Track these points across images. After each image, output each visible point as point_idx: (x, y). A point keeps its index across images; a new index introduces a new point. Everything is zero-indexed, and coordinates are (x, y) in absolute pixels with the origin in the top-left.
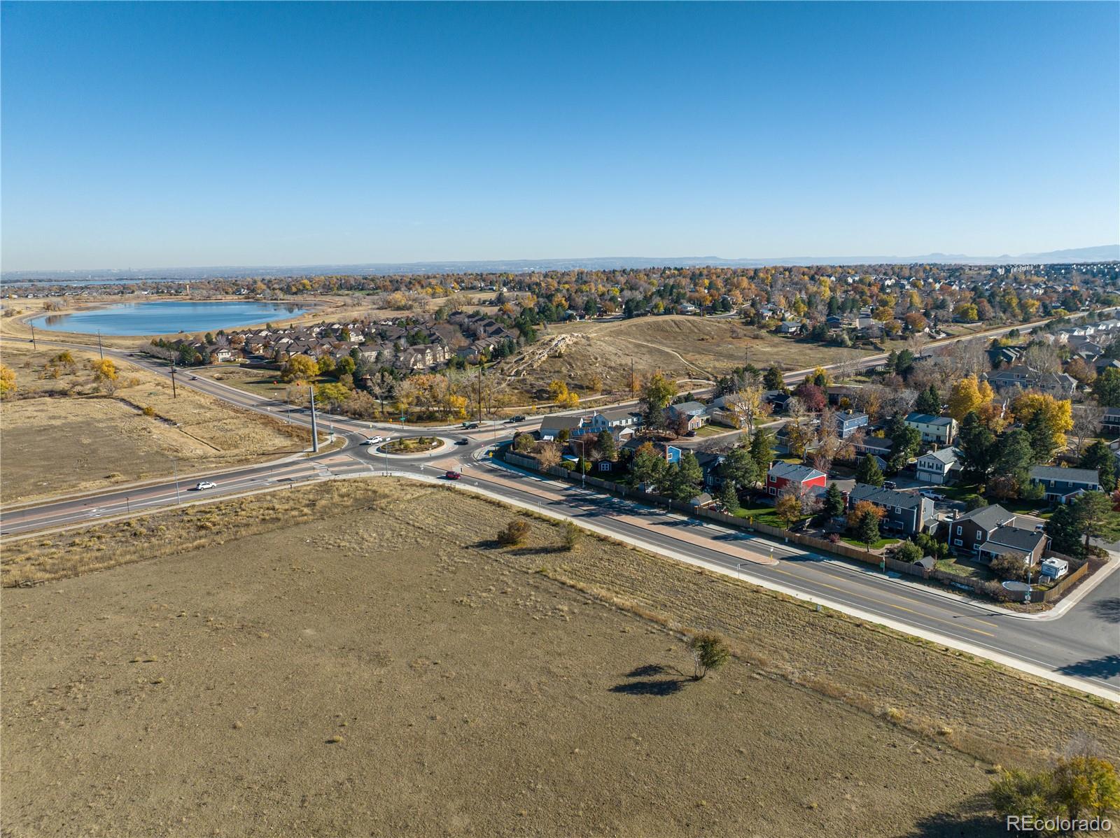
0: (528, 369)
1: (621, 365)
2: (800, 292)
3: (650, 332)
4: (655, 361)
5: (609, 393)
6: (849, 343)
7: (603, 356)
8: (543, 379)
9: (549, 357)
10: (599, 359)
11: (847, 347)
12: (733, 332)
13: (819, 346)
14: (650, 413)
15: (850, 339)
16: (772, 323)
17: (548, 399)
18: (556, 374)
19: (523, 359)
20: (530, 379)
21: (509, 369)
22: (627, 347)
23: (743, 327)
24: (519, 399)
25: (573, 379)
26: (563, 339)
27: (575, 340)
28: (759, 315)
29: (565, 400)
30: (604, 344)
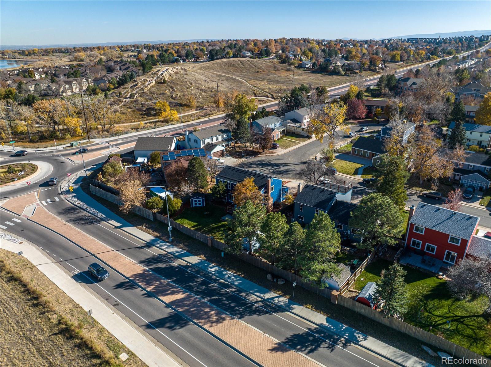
0: (140, 92)
1: (209, 88)
2: (304, 47)
3: (226, 68)
4: (231, 85)
5: (201, 108)
6: (343, 73)
7: (196, 82)
8: (151, 100)
9: (156, 83)
10: (193, 84)
11: (341, 75)
12: (275, 67)
13: (326, 75)
14: (238, 129)
15: (343, 71)
16: (295, 61)
17: (155, 115)
18: (162, 96)
19: (136, 85)
20: (141, 100)
21: (125, 93)
22: (212, 77)
23: (280, 64)
24: (132, 116)
25: (174, 99)
26: (167, 70)
27: (176, 71)
28: (288, 57)
29: (167, 116)
30: (197, 74)
